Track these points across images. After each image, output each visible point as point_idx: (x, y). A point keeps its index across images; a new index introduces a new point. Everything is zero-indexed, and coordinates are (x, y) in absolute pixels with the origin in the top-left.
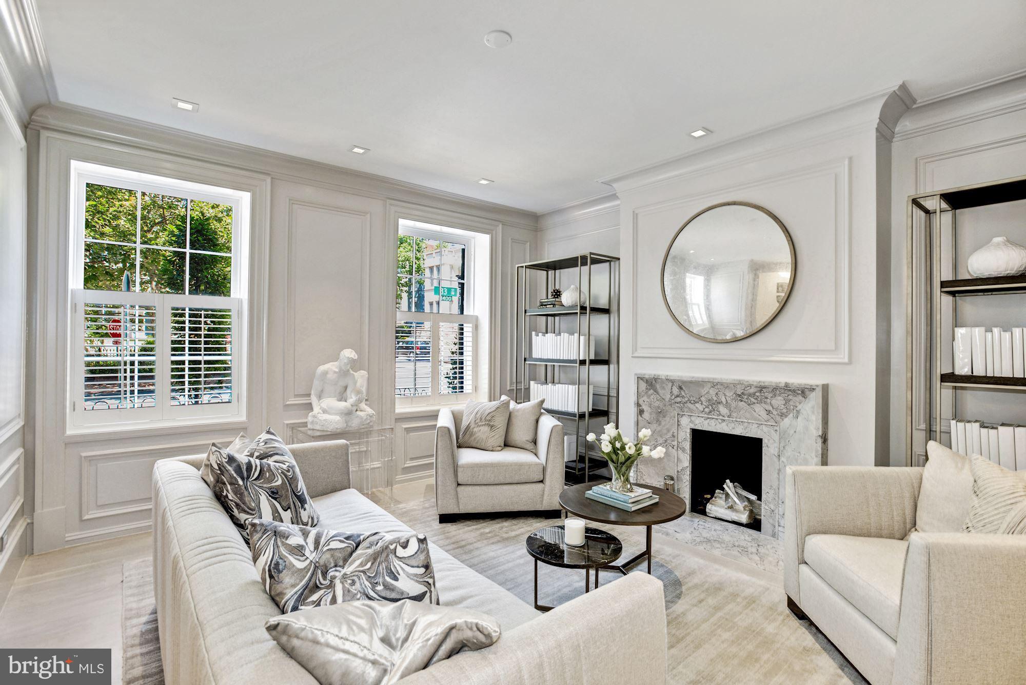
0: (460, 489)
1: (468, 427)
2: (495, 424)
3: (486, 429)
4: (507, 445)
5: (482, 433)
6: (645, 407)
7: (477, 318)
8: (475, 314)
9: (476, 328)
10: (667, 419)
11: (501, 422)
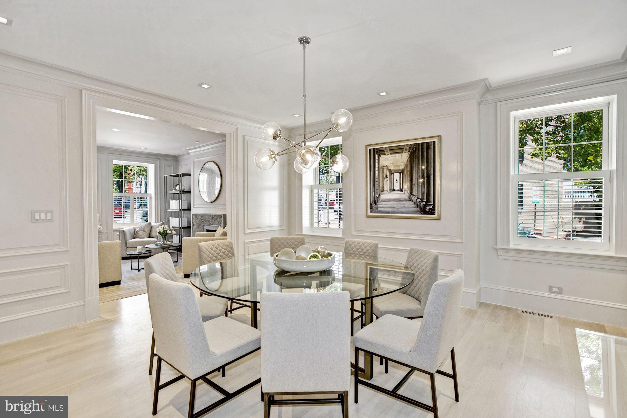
0: (127, 249)
1: (137, 232)
2: (145, 230)
3: (142, 232)
4: (150, 237)
5: (141, 233)
6: (195, 223)
7: (151, 194)
8: (151, 193)
9: (151, 198)
10: (201, 227)
11: (147, 230)
